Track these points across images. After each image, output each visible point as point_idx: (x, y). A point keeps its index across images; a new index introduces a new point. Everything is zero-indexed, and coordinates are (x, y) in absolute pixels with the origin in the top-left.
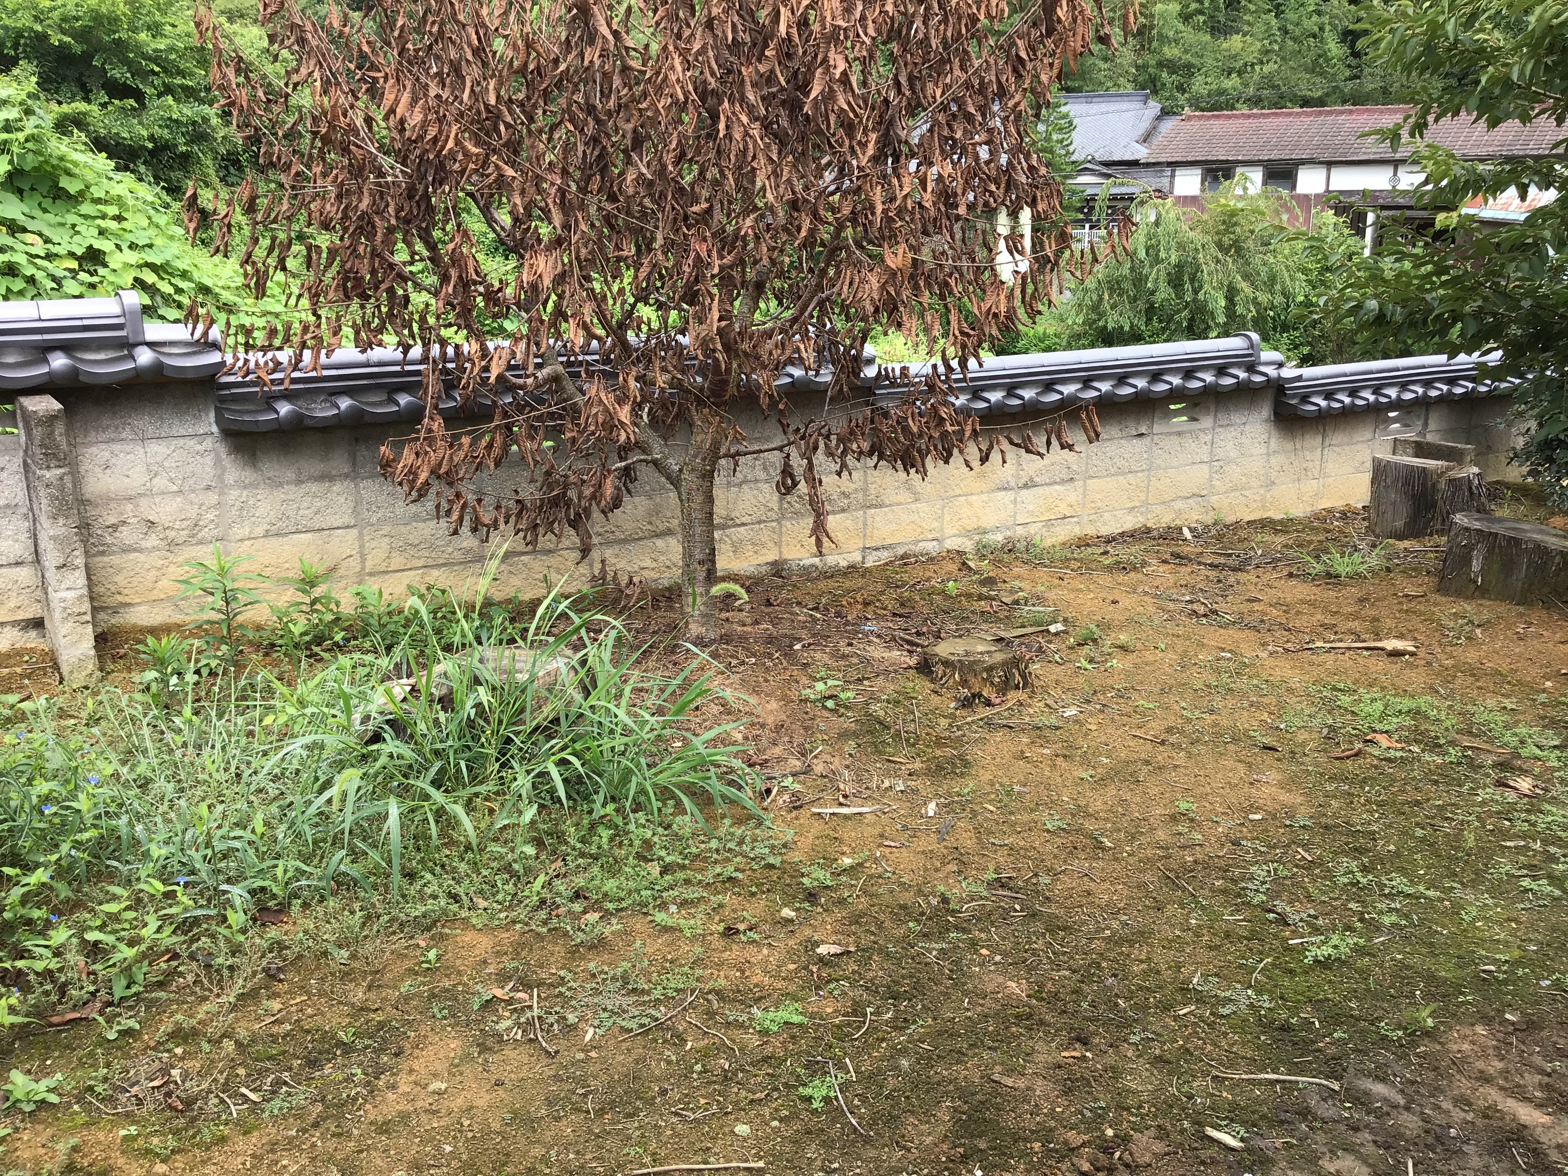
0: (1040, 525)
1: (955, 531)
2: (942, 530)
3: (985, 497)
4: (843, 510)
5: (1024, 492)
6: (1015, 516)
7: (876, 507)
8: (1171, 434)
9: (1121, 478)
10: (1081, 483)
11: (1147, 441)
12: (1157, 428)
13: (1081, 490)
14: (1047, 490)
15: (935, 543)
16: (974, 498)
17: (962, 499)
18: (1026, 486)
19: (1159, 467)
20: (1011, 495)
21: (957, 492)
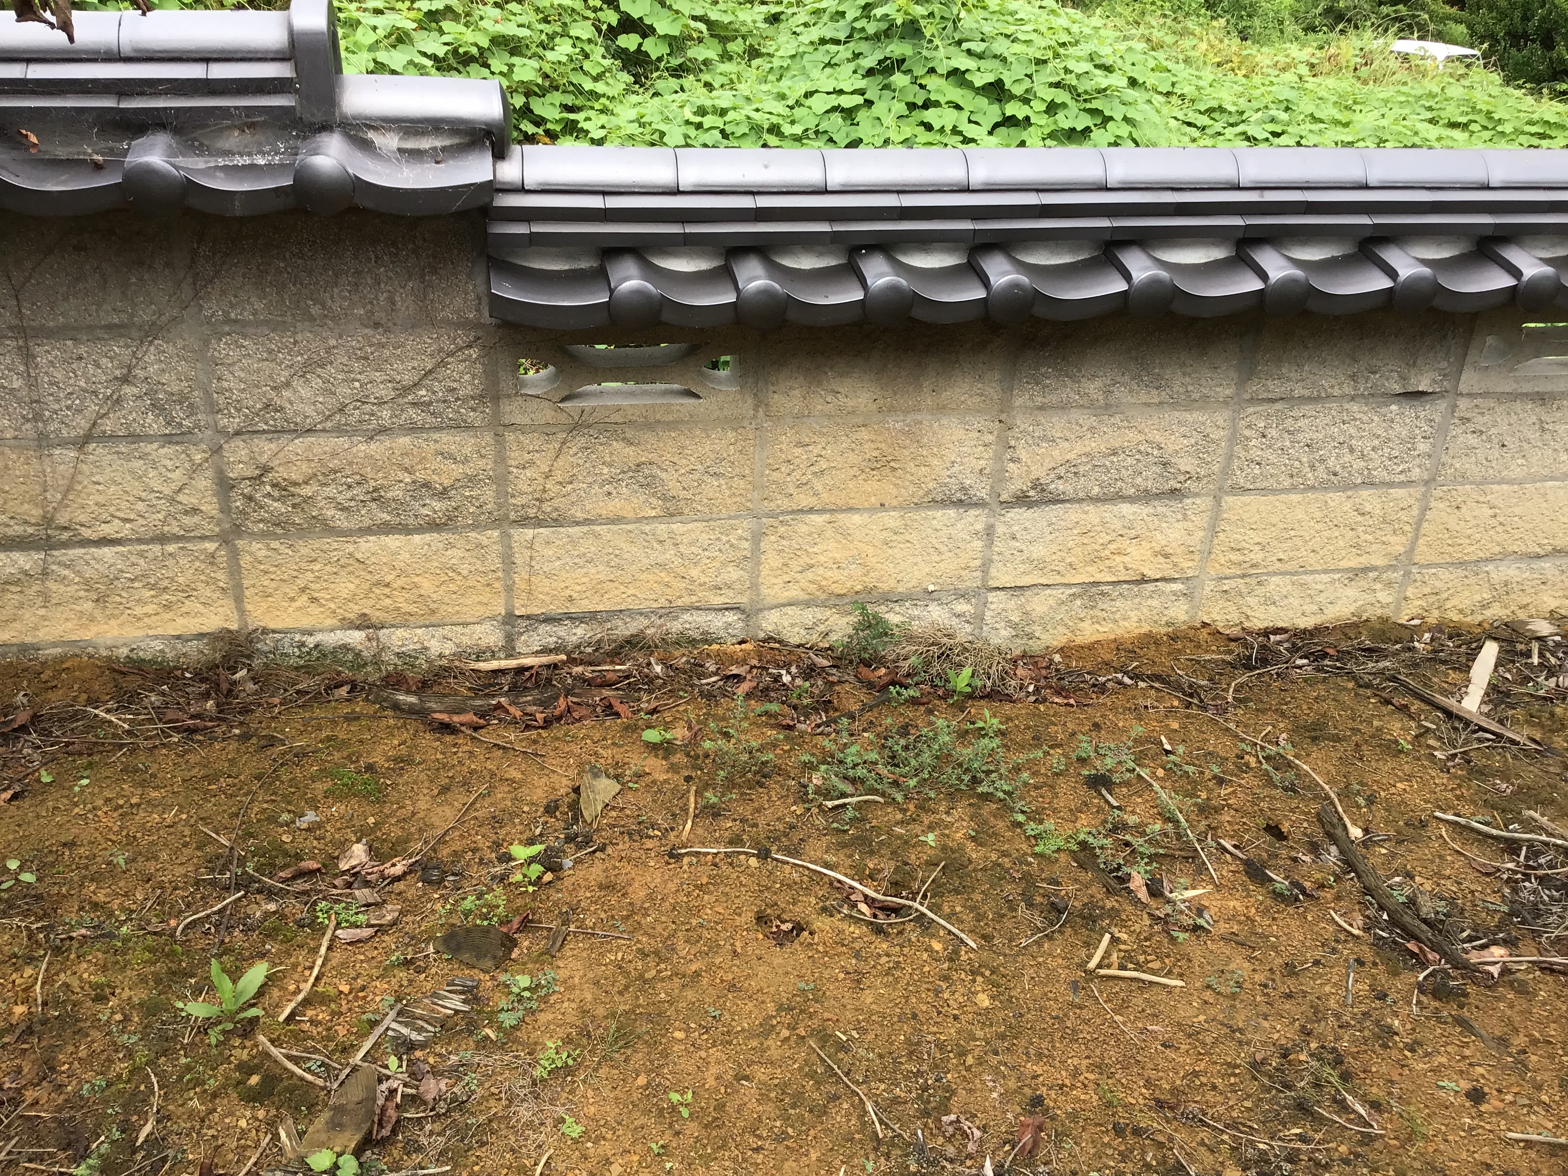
0: (1062, 594)
1: (794, 592)
2: (754, 586)
3: (891, 519)
4: (434, 526)
5: (1018, 514)
6: (985, 567)
7: (539, 523)
8: (1514, 397)
9: (1335, 498)
10: (1204, 503)
11: (1436, 410)
12: (1469, 380)
13: (1202, 520)
14: (1093, 514)
15: (731, 617)
16: (856, 518)
17: (818, 519)
18: (1022, 500)
19: (1463, 478)
20: (976, 519)
21: (805, 500)
